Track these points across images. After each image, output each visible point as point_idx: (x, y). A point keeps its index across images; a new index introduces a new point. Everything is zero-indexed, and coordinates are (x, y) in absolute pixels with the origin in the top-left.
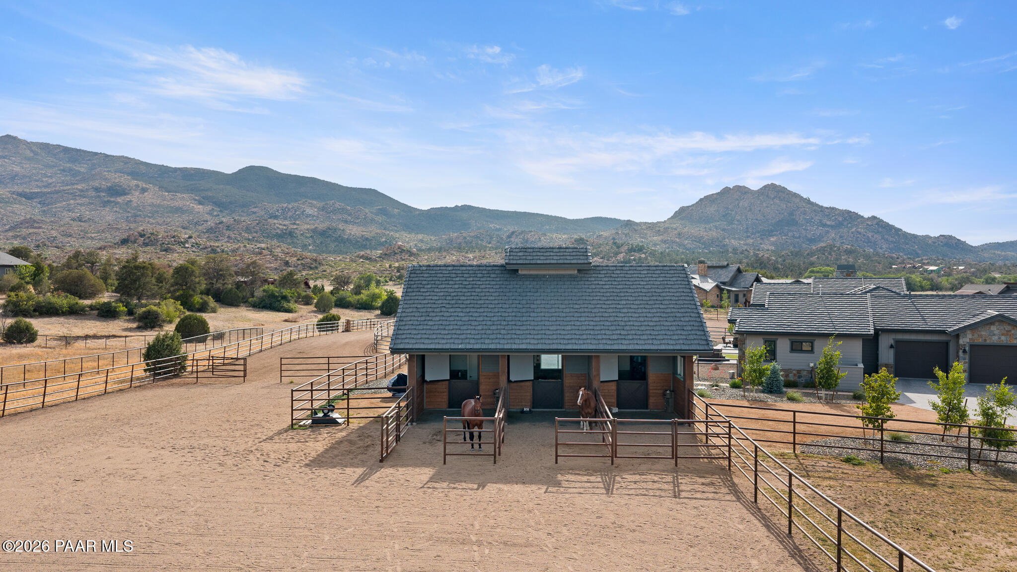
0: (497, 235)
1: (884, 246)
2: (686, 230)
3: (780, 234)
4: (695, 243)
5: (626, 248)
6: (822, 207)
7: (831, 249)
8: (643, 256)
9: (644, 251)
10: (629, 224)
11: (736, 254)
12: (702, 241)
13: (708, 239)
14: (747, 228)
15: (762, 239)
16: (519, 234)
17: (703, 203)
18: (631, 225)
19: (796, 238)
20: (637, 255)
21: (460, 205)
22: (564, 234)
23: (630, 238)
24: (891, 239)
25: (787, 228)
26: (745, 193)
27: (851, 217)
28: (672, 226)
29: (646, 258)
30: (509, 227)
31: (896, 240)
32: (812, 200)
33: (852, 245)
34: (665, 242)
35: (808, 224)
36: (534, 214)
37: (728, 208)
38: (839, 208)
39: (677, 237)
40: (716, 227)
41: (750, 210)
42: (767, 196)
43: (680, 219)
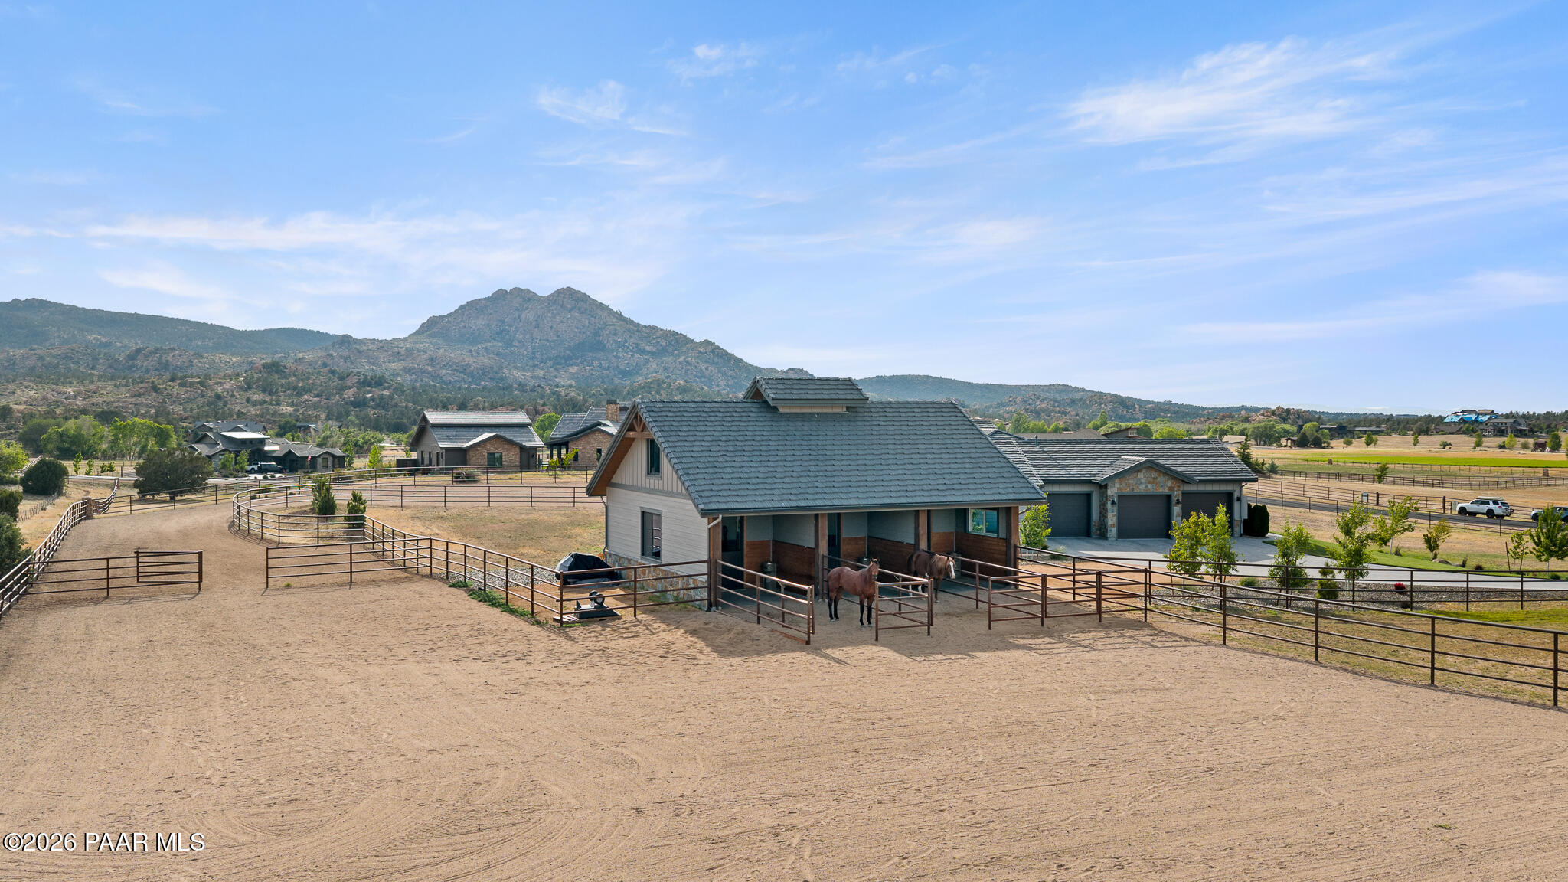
0: (105, 354)
1: (721, 383)
2: (441, 353)
3: (581, 362)
4: (458, 374)
5: (355, 379)
6: (639, 324)
7: (659, 385)
8: (386, 393)
9: (386, 385)
10: (346, 340)
11: (525, 391)
12: (468, 371)
13: (477, 368)
14: (533, 353)
15: (556, 369)
16: (151, 353)
17: (466, 313)
18: (349, 343)
19: (606, 369)
20: (377, 391)
21: (23, 299)
22: (233, 354)
23: (352, 363)
24: (730, 373)
25: (590, 354)
26: (529, 300)
27: (677, 341)
28: (418, 346)
29: (391, 397)
30: (126, 341)
31: (737, 375)
32: (624, 314)
33: (686, 381)
34: (409, 371)
35: (620, 350)
36: (172, 318)
37: (503, 322)
38: (662, 328)
39: (428, 365)
40: (486, 350)
41: (537, 326)
42: (562, 306)
43: (430, 336)
